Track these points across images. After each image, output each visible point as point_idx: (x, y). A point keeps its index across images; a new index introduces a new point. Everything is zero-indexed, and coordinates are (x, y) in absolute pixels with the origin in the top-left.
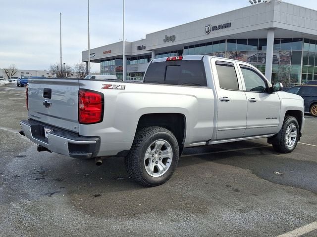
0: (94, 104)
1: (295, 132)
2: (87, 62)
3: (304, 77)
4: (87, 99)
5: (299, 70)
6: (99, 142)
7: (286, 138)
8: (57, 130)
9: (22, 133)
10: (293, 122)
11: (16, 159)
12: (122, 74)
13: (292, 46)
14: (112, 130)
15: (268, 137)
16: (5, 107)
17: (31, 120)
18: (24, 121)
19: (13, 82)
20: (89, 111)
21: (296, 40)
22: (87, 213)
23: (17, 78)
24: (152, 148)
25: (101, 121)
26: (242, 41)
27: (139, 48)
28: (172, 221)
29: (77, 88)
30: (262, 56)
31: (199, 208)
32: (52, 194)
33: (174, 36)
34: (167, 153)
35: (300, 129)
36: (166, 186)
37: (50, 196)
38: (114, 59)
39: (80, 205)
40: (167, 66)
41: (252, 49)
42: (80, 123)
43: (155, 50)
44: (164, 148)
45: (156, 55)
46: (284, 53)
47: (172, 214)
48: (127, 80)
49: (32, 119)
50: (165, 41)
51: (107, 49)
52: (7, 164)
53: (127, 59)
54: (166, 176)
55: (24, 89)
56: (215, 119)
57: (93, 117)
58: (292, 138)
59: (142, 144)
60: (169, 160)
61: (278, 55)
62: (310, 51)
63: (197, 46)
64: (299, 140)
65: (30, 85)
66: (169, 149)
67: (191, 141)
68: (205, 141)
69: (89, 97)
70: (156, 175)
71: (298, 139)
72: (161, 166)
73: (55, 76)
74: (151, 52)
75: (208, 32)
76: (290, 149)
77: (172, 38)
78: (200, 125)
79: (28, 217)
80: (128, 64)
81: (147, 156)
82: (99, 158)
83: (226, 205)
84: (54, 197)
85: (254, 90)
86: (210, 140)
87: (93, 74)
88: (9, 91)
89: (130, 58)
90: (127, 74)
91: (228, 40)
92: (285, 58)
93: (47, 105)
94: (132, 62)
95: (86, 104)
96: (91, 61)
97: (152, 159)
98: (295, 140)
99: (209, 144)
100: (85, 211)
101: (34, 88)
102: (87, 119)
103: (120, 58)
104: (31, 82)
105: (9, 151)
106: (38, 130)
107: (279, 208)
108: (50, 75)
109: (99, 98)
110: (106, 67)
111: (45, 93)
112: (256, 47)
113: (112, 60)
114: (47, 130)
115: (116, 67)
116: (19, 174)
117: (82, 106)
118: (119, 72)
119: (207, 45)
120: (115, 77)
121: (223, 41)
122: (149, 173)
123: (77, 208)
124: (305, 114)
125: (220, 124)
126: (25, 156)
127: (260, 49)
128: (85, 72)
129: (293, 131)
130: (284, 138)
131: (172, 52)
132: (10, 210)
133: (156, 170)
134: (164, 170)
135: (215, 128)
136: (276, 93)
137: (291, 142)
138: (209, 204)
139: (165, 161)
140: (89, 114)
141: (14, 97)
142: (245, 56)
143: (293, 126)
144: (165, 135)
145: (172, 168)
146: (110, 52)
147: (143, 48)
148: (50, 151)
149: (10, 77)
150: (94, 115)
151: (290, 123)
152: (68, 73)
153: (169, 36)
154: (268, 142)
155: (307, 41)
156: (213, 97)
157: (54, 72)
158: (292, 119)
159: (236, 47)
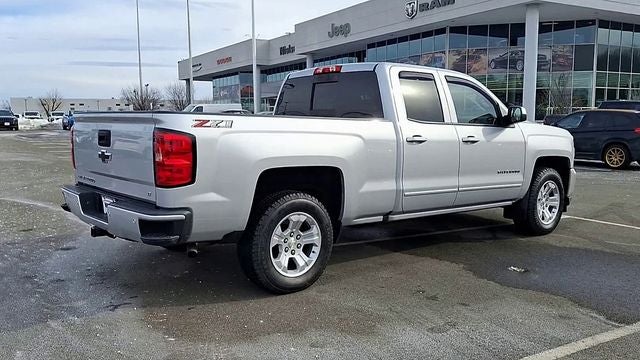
0: (180, 154)
1: (557, 196)
2: (188, 80)
3: (599, 93)
4: (167, 145)
5: (590, 81)
6: (190, 218)
7: (539, 208)
8: (121, 199)
9: (66, 208)
10: (551, 178)
11: (58, 254)
12: (252, 101)
13: (576, 36)
14: (213, 197)
15: (505, 207)
16: (40, 167)
17: (80, 184)
18: (68, 187)
19: (55, 122)
20: (171, 166)
21: (583, 23)
22: (170, 335)
23: (62, 114)
24: (285, 227)
25: (193, 181)
26: (478, 30)
27: (283, 51)
28: (312, 346)
29: (150, 128)
30: (517, 57)
31: (363, 326)
32: (116, 307)
33: (347, 25)
34: (312, 235)
35: (566, 192)
36: (311, 292)
37: (112, 310)
38: (236, 73)
39: (161, 324)
40: (314, 84)
41: (498, 44)
42: (157, 186)
43: (312, 54)
44: (305, 227)
45: (315, 61)
46: (559, 49)
47: (314, 336)
48: (263, 112)
49: (82, 184)
50: (331, 35)
51: (223, 55)
52: (43, 261)
53: (262, 72)
54: (310, 276)
55: (67, 134)
56: (398, 176)
57: (178, 175)
58: (551, 208)
59: (265, 221)
60: (314, 248)
61: (548, 55)
62: (611, 43)
63: (392, 42)
64: (565, 210)
65: (76, 126)
66: (315, 229)
67: (355, 215)
68: (379, 215)
69: (171, 143)
70: (292, 274)
71: (563, 208)
72: (301, 259)
73: (131, 108)
74: (305, 56)
75: (412, 16)
76: (547, 227)
77: (344, 30)
78: (369, 187)
79: (76, 342)
80: (263, 81)
81: (275, 240)
82: (193, 244)
83: (409, 321)
84: (120, 311)
85: (476, 121)
86: (390, 213)
87: (200, 102)
88: (49, 139)
89: (266, 71)
90: (262, 101)
91: (451, 28)
92: (561, 60)
93: (104, 157)
94: (270, 78)
95: (166, 154)
96: (195, 79)
97: (285, 245)
98: (556, 211)
99: (390, 220)
100: (168, 332)
101: (87, 130)
102: (168, 179)
103: (248, 70)
104: (79, 120)
105: (46, 240)
106: (92, 201)
107: (502, 326)
108: (123, 106)
109: (186, 142)
110: (224, 88)
111: (101, 138)
112: (505, 40)
113: (233, 74)
114: (106, 200)
115: (240, 88)
116: (63, 278)
117: (160, 158)
118: (246, 96)
119: (411, 39)
120: (238, 107)
121: (441, 31)
122: (280, 271)
123: (155, 327)
124: (576, 163)
125: (408, 185)
126: (75, 248)
127: (514, 43)
128: (185, 99)
129: (551, 194)
130: (535, 208)
131: (345, 55)
132: (47, 333)
133: (292, 265)
134: (306, 264)
135: (398, 192)
136: (516, 125)
137: (548, 214)
138: (381, 319)
139: (307, 249)
140: (171, 171)
141: (57, 149)
142: (485, 58)
143: (552, 185)
144: (307, 204)
145: (322, 262)
146: (229, 59)
147: (291, 50)
148: (111, 236)
149: (51, 113)
150: (180, 171)
151: (545, 180)
152: (155, 102)
153: (338, 25)
154: (506, 215)
155: (604, 24)
156: (393, 136)
157: (129, 102)
158: (551, 172)
159: (468, 42)
